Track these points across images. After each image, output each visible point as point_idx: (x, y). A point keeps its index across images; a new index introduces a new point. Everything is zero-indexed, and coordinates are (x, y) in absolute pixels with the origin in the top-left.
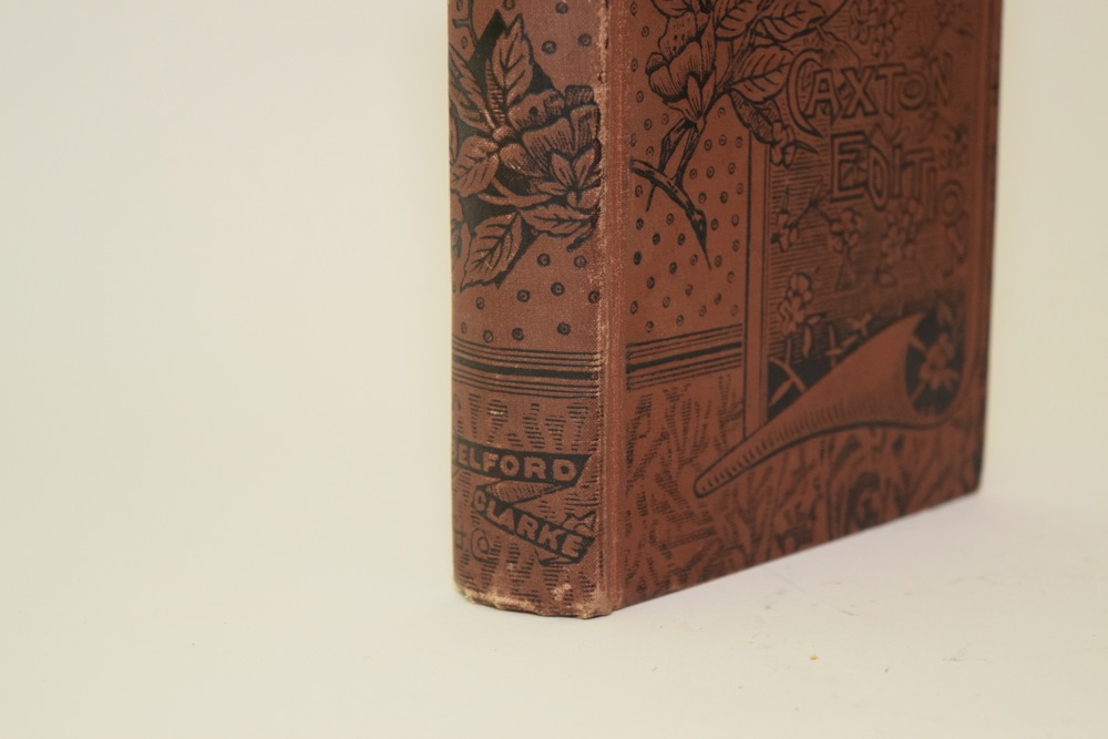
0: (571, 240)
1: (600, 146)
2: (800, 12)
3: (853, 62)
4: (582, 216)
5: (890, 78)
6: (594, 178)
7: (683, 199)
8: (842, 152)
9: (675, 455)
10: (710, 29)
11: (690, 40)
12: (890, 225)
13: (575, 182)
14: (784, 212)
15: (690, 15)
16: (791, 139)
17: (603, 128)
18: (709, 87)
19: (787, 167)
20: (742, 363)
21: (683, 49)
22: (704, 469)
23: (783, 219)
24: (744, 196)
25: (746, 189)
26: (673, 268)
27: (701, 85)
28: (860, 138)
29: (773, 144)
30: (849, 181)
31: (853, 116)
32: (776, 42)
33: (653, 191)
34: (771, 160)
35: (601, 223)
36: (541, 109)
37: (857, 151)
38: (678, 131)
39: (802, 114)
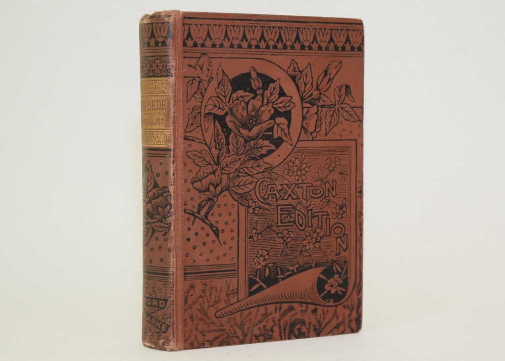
0: (163, 233)
1: (171, 205)
2: (260, 166)
3: (286, 182)
4: (166, 226)
5: (305, 188)
6: (169, 214)
7: (209, 223)
8: (281, 211)
9: (206, 303)
10: (219, 170)
11: (211, 174)
12: (307, 236)
13: (164, 215)
14: (254, 229)
15: (210, 166)
16: (257, 206)
17: (172, 199)
18: (219, 189)
19: (256, 215)
20: (237, 276)
21: (207, 177)
22: (219, 309)
23: (254, 231)
24: (236, 223)
25: (237, 220)
26: (204, 244)
27: (215, 188)
28: (291, 207)
29: (249, 207)
30: (286, 220)
31: (287, 199)
32: (249, 175)
33: (194, 219)
34: (248, 212)
35: (172, 228)
36: (156, 193)
37: (290, 211)
38: (205, 201)
39: (263, 198)
